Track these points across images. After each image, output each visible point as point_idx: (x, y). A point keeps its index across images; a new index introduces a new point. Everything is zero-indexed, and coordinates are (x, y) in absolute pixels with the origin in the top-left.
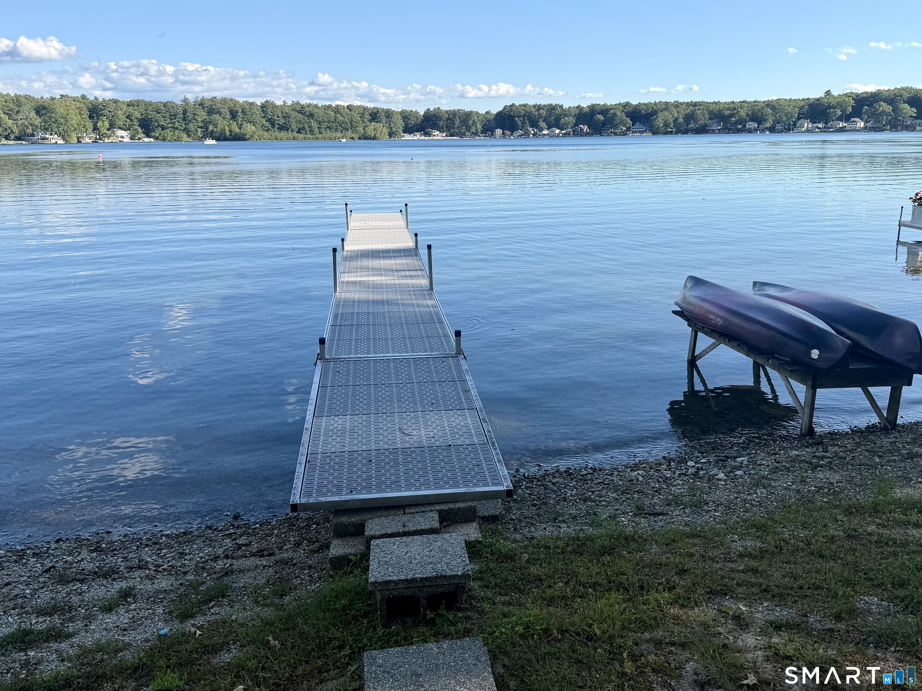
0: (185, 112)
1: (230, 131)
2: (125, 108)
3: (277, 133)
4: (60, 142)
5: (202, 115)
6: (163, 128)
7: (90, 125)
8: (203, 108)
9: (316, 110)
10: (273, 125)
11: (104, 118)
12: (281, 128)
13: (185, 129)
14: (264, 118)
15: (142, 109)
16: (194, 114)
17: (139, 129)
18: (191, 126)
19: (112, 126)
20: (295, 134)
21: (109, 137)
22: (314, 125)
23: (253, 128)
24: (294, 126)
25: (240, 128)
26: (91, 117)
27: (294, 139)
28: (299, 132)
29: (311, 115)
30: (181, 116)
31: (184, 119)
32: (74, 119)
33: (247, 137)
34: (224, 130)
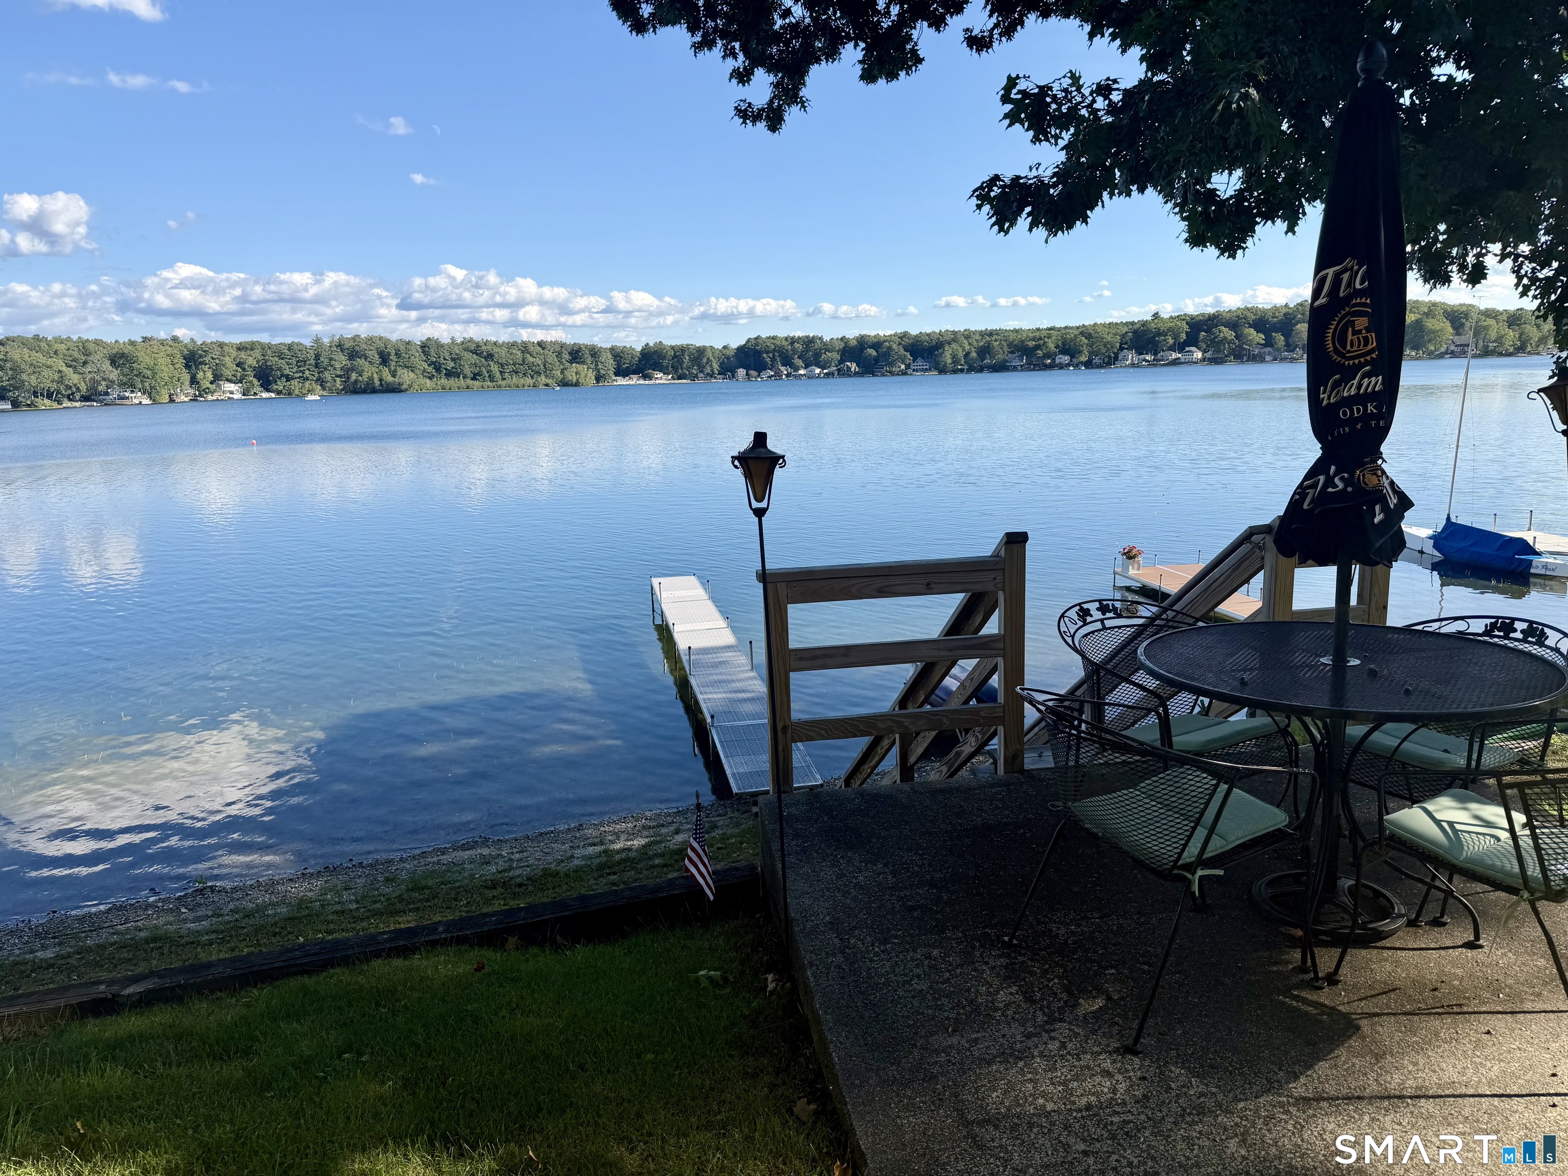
0: (317, 356)
1: (381, 380)
2: (234, 353)
3: (444, 381)
4: (146, 401)
5: (341, 360)
6: (289, 379)
7: (186, 377)
8: (342, 351)
9: (496, 350)
10: (438, 370)
11: (206, 368)
12: (449, 374)
13: (317, 380)
14: (425, 361)
15: (257, 354)
16: (331, 359)
17: (255, 381)
18: (327, 376)
19: (217, 377)
20: (470, 382)
21: (212, 393)
22: (495, 369)
23: (412, 375)
24: (468, 371)
25: (394, 376)
26: (187, 366)
27: (468, 388)
28: (474, 379)
29: (490, 356)
30: (313, 362)
31: (317, 366)
32: (165, 370)
33: (404, 387)
34: (371, 379)
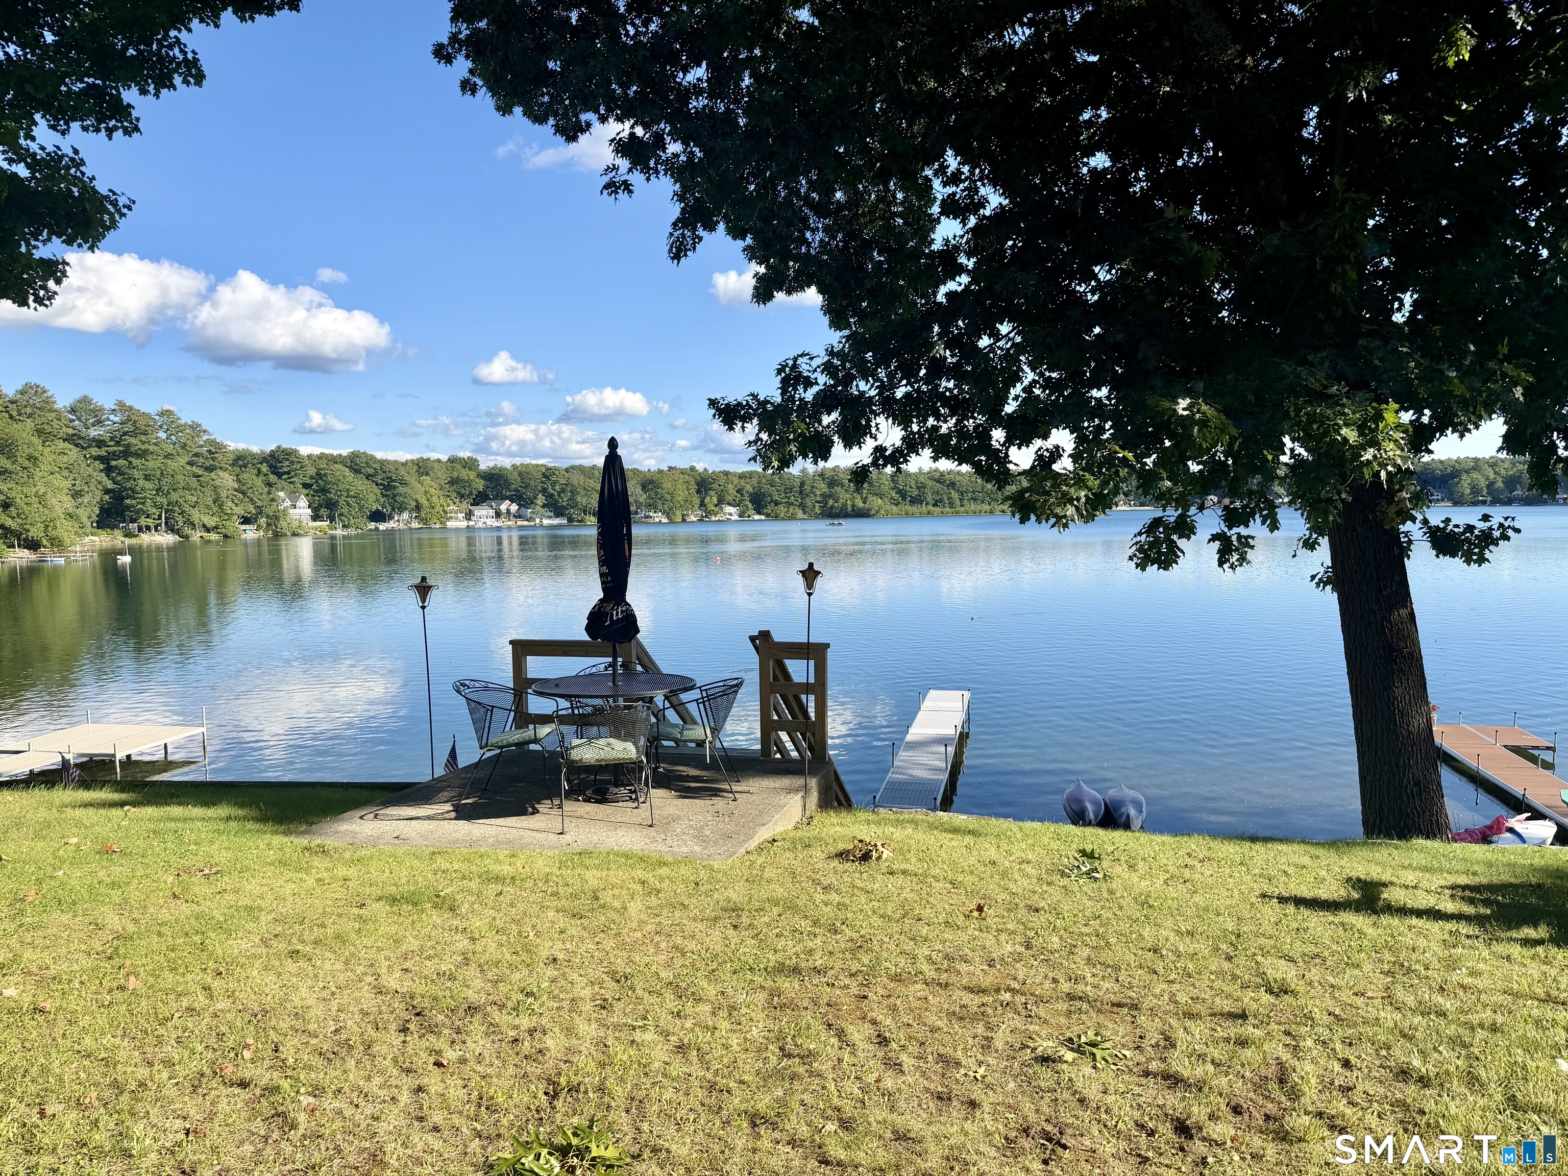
0: (802, 484)
1: (853, 506)
2: (736, 481)
3: (908, 508)
4: (665, 520)
5: (822, 487)
6: (777, 503)
7: (696, 500)
8: (823, 479)
9: (958, 478)
10: (904, 499)
11: (713, 493)
12: (914, 501)
13: (801, 504)
14: (893, 489)
15: (754, 481)
16: (813, 487)
17: (750, 505)
18: (808, 501)
19: (721, 501)
20: (930, 507)
21: (716, 515)
22: (955, 495)
23: (880, 501)
24: (930, 498)
25: (864, 502)
26: (698, 492)
27: (929, 513)
28: (935, 505)
29: (952, 485)
30: (797, 489)
31: (801, 492)
32: (681, 494)
33: (873, 512)
34: (845, 505)
